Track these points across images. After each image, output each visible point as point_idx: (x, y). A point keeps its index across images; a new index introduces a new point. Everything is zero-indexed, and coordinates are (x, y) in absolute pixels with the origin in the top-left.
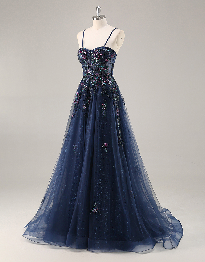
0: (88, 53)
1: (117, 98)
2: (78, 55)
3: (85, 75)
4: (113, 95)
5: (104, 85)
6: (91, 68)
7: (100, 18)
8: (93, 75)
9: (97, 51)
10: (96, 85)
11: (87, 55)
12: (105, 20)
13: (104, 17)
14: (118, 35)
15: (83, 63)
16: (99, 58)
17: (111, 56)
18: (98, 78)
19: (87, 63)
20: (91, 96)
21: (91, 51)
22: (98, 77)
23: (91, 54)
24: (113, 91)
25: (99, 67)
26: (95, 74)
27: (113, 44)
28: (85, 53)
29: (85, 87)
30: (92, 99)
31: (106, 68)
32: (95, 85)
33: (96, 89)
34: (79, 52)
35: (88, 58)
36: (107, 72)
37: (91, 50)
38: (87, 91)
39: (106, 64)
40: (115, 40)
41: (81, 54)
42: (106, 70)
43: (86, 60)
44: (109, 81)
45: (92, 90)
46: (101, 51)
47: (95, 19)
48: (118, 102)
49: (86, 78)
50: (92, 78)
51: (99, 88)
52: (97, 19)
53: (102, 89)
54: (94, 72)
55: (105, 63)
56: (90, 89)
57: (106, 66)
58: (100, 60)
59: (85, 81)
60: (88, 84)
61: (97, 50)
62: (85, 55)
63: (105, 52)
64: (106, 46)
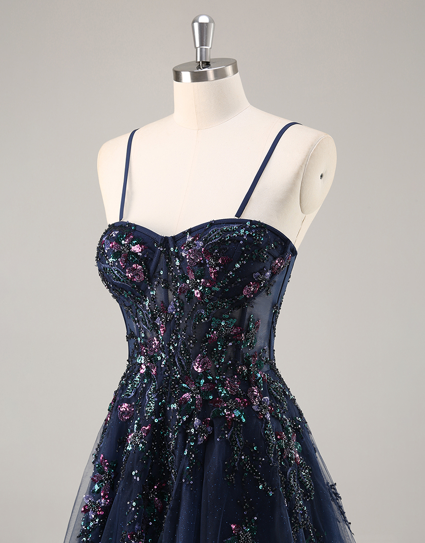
0: (154, 250)
1: (302, 484)
2: (101, 258)
3: (139, 361)
4: (285, 473)
5: (236, 422)
6: (172, 326)
7: (210, 71)
8: (181, 364)
9: (201, 244)
10: (197, 421)
11: (144, 260)
12: (234, 80)
13: (229, 69)
14: (307, 156)
15: (128, 299)
16: (208, 279)
17: (272, 268)
18: (207, 381)
19: (147, 304)
20: (171, 479)
21: (171, 242)
22: (205, 374)
23: (169, 256)
24: (282, 450)
25: (209, 324)
26: (189, 363)
27: (283, 202)
28: (136, 249)
29: (139, 429)
30: (178, 499)
31: (245, 327)
32: (190, 421)
33: (196, 441)
34: (101, 242)
35: (150, 277)
36: (250, 346)
37: (166, 238)
38: (153, 453)
39: (249, 310)
40: (293, 184)
41: (117, 255)
42: (247, 339)
43: (142, 287)
44: (263, 394)
45: (176, 447)
46: (223, 242)
47: (186, 76)
48: (310, 504)
49: (143, 377)
50: (177, 381)
51: (211, 437)
52: (198, 77)
53: (229, 444)
54: (187, 351)
55: (242, 304)
56: (167, 439)
57: (247, 317)
58: (216, 289)
59: (140, 394)
60: (156, 413)
61: (200, 240)
62: (139, 259)
63: (247, 250)
64: (247, 215)
